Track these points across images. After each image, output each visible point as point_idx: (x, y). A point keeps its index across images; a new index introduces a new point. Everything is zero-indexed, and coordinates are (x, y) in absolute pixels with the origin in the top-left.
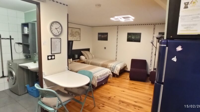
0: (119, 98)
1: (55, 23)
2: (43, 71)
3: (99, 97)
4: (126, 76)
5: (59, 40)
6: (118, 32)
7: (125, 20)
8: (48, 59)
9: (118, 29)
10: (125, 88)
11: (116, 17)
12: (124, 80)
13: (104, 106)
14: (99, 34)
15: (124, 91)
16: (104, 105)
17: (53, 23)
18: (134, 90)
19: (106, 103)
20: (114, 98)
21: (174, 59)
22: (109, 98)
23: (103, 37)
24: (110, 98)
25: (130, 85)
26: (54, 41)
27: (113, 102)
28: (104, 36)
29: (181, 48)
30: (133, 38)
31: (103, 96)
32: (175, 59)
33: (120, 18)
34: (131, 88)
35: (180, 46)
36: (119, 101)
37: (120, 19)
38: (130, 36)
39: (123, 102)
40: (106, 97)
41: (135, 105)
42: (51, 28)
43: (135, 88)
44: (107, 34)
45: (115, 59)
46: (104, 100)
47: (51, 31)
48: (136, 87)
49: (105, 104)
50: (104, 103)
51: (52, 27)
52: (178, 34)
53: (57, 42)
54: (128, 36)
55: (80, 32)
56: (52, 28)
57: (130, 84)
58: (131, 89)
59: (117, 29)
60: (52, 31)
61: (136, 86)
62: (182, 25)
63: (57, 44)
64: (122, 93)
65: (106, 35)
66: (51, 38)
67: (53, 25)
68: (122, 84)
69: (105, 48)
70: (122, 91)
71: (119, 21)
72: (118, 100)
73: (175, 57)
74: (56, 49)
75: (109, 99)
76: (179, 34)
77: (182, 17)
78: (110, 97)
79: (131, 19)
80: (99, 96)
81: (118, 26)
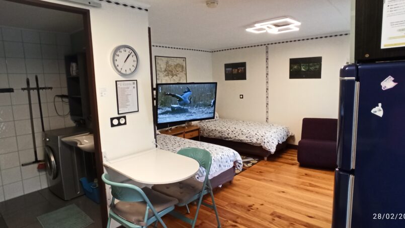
0: (271, 206)
1: (123, 49)
2: (103, 150)
3: (227, 205)
4: (290, 157)
5: (134, 83)
6: (267, 59)
7: (279, 31)
8: (113, 125)
9: (267, 52)
10: (286, 184)
11: (258, 26)
12: (286, 167)
13: (235, 226)
14: (227, 66)
15: (283, 192)
16: (236, 222)
17: (118, 49)
18: (308, 190)
19: (242, 218)
20: (262, 207)
21: (378, 111)
22: (249, 208)
23: (236, 72)
24: (252, 208)
25: (299, 178)
26: (122, 86)
27: (258, 217)
28: (238, 70)
29: (394, 81)
30: (303, 69)
31: (235, 204)
32: (380, 110)
33: (268, 27)
34: (302, 184)
35: (390, 76)
36: (272, 214)
37: (267, 29)
38: (296, 67)
39: (279, 217)
40: (242, 206)
41: (307, 223)
42: (114, 60)
43: (311, 185)
44: (243, 65)
45: (266, 119)
46: (237, 211)
47: (116, 67)
48: (313, 183)
49: (239, 220)
50: (238, 218)
51: (116, 58)
52: (383, 47)
53: (128, 88)
54: (292, 65)
55: (184, 65)
56: (116, 60)
57: (300, 176)
58: (302, 186)
59: (265, 52)
60: (118, 66)
61: (312, 181)
62: (392, 24)
63: (129, 93)
64: (280, 197)
65: (243, 68)
66: (116, 81)
67: (118, 53)
68: (280, 175)
69: (241, 97)
70: (279, 192)
71: (266, 34)
72: (270, 213)
73: (378, 106)
74: (128, 104)
75: (249, 210)
76: (385, 46)
77: (391, 4)
78: (252, 206)
79: (294, 26)
80: (227, 203)
81: (267, 46)
